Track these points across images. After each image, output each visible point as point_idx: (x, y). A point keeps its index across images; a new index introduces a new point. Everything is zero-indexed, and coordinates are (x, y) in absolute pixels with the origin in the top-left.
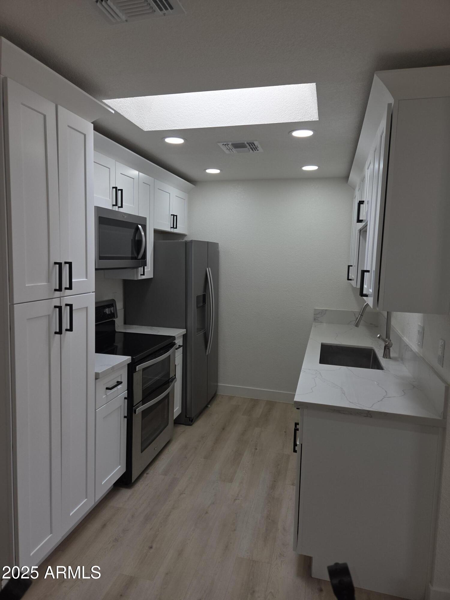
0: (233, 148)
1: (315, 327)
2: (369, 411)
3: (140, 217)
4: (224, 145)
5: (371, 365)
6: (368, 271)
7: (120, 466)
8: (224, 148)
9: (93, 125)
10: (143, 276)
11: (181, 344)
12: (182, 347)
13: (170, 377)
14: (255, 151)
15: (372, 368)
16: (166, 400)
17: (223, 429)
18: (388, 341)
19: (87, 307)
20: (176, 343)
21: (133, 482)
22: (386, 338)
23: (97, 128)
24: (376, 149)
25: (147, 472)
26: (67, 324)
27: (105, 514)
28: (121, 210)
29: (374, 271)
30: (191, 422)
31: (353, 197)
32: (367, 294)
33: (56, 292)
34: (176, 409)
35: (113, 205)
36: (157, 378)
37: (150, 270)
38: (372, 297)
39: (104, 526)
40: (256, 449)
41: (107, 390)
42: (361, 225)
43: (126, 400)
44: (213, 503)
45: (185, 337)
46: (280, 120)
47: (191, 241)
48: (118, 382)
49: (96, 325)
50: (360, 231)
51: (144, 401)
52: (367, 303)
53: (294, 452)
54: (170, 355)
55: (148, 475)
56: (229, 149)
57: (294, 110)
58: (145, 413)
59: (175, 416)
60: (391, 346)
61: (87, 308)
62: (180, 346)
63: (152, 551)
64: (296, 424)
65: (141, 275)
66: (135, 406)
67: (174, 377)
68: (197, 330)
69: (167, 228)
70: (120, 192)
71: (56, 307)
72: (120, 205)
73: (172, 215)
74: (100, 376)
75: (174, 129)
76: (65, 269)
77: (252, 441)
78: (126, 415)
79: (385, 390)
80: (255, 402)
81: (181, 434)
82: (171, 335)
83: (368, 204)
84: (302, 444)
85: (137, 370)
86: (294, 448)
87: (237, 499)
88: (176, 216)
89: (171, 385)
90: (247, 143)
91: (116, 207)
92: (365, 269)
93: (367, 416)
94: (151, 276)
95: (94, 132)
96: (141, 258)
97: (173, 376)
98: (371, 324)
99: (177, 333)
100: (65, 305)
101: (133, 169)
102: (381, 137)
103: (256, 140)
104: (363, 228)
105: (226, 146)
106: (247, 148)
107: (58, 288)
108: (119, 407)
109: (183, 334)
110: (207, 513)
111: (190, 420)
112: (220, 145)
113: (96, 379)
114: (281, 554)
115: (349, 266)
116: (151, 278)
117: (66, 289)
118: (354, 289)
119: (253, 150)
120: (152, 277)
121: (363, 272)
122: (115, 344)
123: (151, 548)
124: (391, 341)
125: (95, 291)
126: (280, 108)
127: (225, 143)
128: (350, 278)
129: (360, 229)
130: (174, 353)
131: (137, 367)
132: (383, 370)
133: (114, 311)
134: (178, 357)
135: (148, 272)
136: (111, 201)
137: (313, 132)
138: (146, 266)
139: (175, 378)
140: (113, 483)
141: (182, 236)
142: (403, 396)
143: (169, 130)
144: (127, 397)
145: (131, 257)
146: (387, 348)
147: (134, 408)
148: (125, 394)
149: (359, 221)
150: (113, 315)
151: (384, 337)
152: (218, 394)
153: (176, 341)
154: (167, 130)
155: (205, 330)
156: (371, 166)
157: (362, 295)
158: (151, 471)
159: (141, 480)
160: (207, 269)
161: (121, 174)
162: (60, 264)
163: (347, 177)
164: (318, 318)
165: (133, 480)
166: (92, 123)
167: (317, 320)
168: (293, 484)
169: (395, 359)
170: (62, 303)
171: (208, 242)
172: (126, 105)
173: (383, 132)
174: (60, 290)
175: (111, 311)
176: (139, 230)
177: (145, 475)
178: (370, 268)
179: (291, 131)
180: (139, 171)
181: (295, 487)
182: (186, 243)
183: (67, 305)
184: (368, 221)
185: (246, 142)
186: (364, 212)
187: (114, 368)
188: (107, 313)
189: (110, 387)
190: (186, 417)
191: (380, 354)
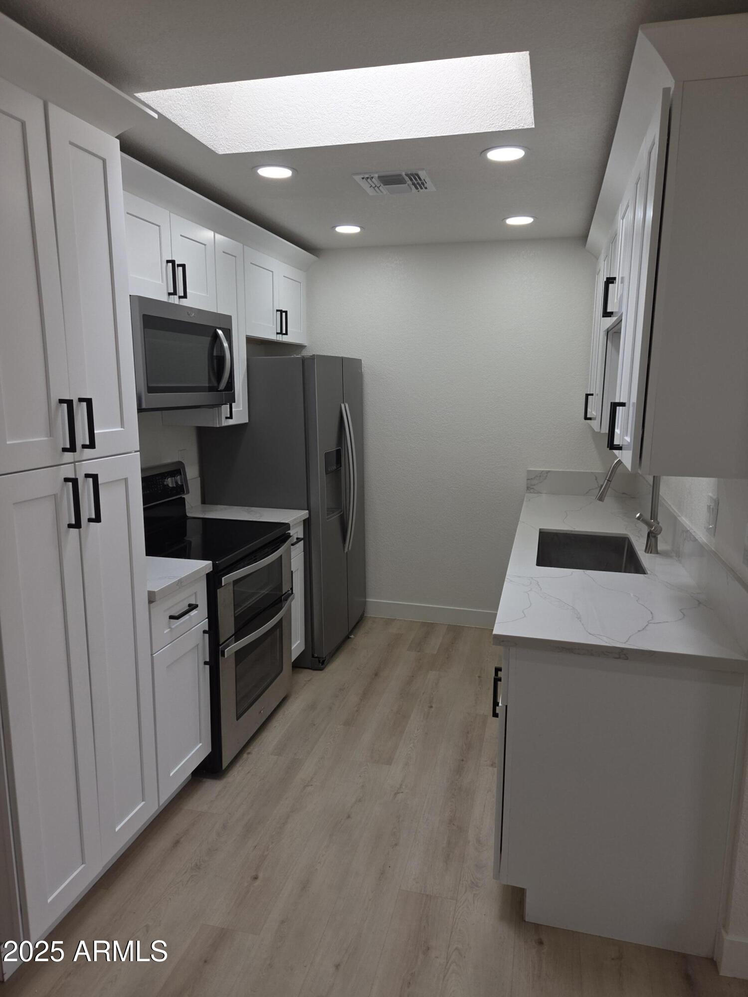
0: (382, 185)
1: (529, 500)
2: (622, 649)
3: (220, 314)
4: (364, 179)
5: (624, 565)
6: (623, 404)
7: (201, 744)
8: (365, 185)
9: (118, 141)
10: (230, 420)
11: (301, 536)
12: (302, 541)
13: (284, 593)
14: (421, 191)
15: (625, 572)
16: (278, 630)
17: (376, 675)
18: (654, 523)
19: (127, 478)
20: (291, 535)
21: (225, 769)
22: (651, 519)
23: (128, 147)
24: (639, 179)
25: (249, 750)
26: (90, 510)
27: (179, 823)
28: (184, 302)
29: (633, 403)
30: (322, 665)
31: (595, 273)
32: (621, 444)
33: (66, 453)
34: (295, 643)
35: (170, 294)
36: (265, 591)
37: (241, 409)
38: (630, 450)
39: (177, 843)
40: (431, 707)
41: (172, 620)
42: (609, 321)
43: (207, 635)
44: (360, 801)
45: (307, 523)
46: (465, 129)
47: (313, 357)
48: (190, 605)
49: (145, 509)
50: (608, 332)
51: (238, 636)
52: (619, 460)
53: (493, 716)
54: (281, 556)
55: (250, 756)
56: (374, 186)
57: (490, 108)
58: (240, 655)
59: (294, 657)
60: (660, 533)
61: (126, 480)
62: (299, 540)
63: (257, 883)
64: (498, 670)
65: (227, 418)
66: (223, 643)
67: (290, 592)
68: (327, 511)
69: (269, 332)
70: (181, 269)
71: (67, 480)
72: (182, 294)
73: (277, 311)
74: (157, 597)
75: (272, 149)
76: (80, 412)
77: (423, 693)
78: (208, 660)
79: (649, 610)
80: (429, 628)
81: (305, 685)
82: (282, 522)
83: (622, 282)
84: (506, 706)
85: (223, 585)
86: (494, 709)
87: (399, 793)
88: (286, 312)
89: (284, 605)
90: (407, 175)
91: (175, 296)
92: (617, 401)
93: (619, 658)
94: (245, 420)
95: (121, 156)
96: (224, 389)
97: (288, 591)
98: (624, 493)
99: (293, 518)
100: (84, 475)
101: (203, 226)
102: (650, 153)
103: (423, 169)
104: (613, 327)
105: (369, 180)
106: (407, 185)
107: (68, 446)
108: (193, 649)
109: (304, 519)
110: (349, 817)
111: (319, 661)
112: (358, 178)
113: (151, 601)
114: (473, 883)
115: (587, 395)
116: (245, 423)
117: (84, 446)
118: (596, 435)
119: (417, 188)
120: (247, 421)
121: (614, 406)
122: (187, 538)
123: (256, 878)
124: (658, 523)
125: (139, 449)
126: (463, 106)
127: (367, 176)
128: (588, 416)
129: (608, 329)
130: (288, 552)
131: (223, 578)
132: (645, 574)
133: (181, 482)
134: (296, 558)
135: (239, 412)
136: (166, 287)
137: (524, 150)
138: (235, 402)
139: (292, 593)
140: (191, 772)
141: (299, 347)
142: (680, 619)
143: (263, 152)
144: (207, 630)
145: (209, 387)
146: (652, 537)
147: (220, 647)
148: (204, 624)
149: (607, 314)
150: (181, 489)
151: (648, 516)
152: (366, 617)
153: (292, 532)
154: (259, 152)
155: (341, 511)
156: (630, 215)
157: (612, 446)
158: (255, 749)
159: (238, 765)
160: (343, 406)
161: (181, 236)
162: (70, 403)
163: (584, 237)
164: (534, 485)
165: (225, 765)
166: (117, 137)
167: (533, 488)
168: (492, 765)
169: (666, 554)
170: (77, 472)
171: (342, 358)
172: (181, 104)
173: (653, 144)
174: (72, 449)
175: (176, 482)
176: (218, 339)
177: (245, 756)
178: (627, 399)
179: (485, 150)
180: (215, 231)
181: (496, 769)
182: (304, 360)
183: (87, 476)
184: (622, 314)
185: (404, 174)
186: (616, 300)
187: (182, 582)
188: (170, 485)
189: (177, 615)
190: (313, 656)
191: (639, 545)
